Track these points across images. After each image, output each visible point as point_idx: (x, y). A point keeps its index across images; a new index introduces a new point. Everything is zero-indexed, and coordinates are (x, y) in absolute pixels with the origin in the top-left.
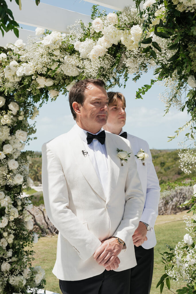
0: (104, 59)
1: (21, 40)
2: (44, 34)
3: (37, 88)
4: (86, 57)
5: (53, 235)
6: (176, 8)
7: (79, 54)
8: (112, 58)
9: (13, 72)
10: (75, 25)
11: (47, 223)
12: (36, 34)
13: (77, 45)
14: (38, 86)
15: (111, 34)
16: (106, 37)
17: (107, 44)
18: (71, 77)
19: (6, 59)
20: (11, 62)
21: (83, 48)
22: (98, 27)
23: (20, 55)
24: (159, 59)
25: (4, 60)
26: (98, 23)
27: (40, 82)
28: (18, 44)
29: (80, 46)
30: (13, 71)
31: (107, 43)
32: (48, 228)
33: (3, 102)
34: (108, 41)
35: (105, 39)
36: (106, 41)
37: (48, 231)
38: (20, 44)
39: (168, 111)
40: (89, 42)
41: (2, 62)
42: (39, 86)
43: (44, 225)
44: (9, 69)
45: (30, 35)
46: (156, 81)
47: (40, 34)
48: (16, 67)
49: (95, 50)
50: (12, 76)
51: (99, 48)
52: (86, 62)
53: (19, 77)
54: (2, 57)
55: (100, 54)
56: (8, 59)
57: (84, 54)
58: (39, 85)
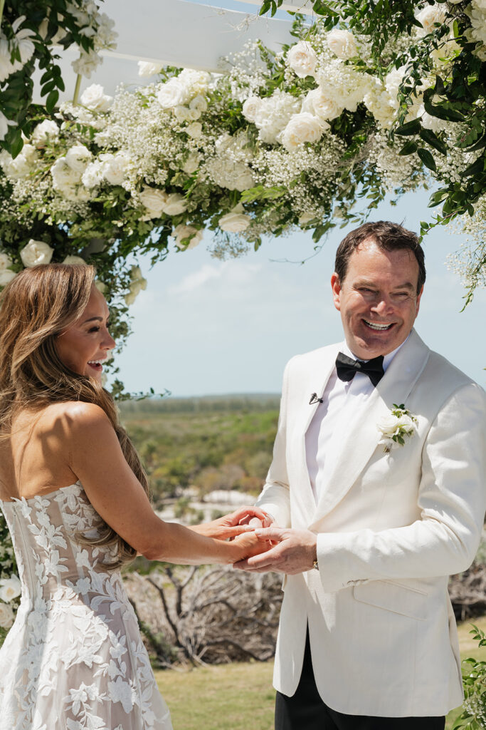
0: (321, 147)
1: (99, 85)
2: (161, 73)
3: (140, 219)
4: (274, 139)
5: (195, 666)
6: (473, 52)
7: (256, 131)
8: (344, 144)
9: (76, 175)
10: (243, 53)
11: (174, 627)
12: (140, 73)
13: (252, 108)
14: (145, 215)
15: (338, 86)
16: (325, 91)
17: (328, 109)
18: (234, 191)
19: (55, 136)
20: (71, 147)
21: (267, 116)
22: (304, 67)
23: (96, 131)
24: (441, 170)
25: (51, 141)
26: (303, 55)
27: (151, 204)
28: (91, 98)
29: (260, 111)
30: (76, 173)
31: (329, 105)
32: (178, 644)
33: (46, 256)
34: (331, 102)
35: (323, 97)
36: (325, 100)
37: (177, 652)
38: (95, 97)
39: (471, 298)
40: (282, 101)
41: (46, 146)
42: (147, 215)
43: (163, 634)
44: (66, 167)
45: (122, 83)
46: (432, 225)
47: (150, 72)
48: (85, 162)
49: (296, 127)
50: (74, 187)
51: (305, 121)
52: (273, 156)
53: (91, 190)
54: (47, 133)
55: (310, 136)
56: (62, 137)
57: (269, 133)
58: (148, 211)
